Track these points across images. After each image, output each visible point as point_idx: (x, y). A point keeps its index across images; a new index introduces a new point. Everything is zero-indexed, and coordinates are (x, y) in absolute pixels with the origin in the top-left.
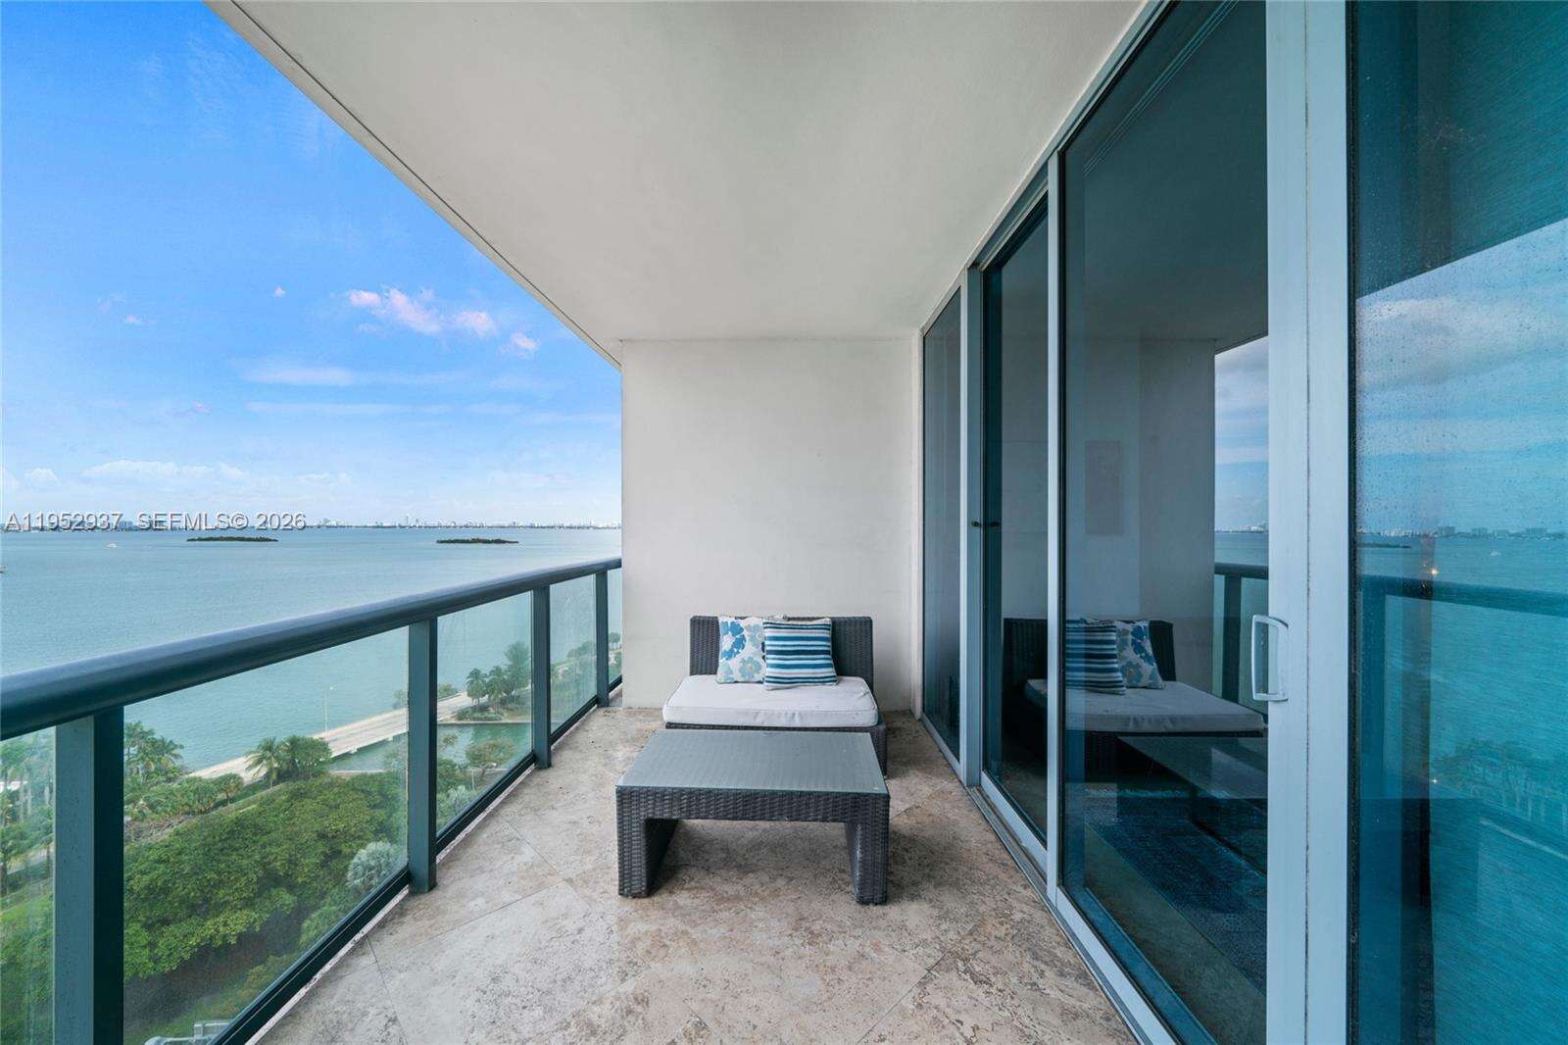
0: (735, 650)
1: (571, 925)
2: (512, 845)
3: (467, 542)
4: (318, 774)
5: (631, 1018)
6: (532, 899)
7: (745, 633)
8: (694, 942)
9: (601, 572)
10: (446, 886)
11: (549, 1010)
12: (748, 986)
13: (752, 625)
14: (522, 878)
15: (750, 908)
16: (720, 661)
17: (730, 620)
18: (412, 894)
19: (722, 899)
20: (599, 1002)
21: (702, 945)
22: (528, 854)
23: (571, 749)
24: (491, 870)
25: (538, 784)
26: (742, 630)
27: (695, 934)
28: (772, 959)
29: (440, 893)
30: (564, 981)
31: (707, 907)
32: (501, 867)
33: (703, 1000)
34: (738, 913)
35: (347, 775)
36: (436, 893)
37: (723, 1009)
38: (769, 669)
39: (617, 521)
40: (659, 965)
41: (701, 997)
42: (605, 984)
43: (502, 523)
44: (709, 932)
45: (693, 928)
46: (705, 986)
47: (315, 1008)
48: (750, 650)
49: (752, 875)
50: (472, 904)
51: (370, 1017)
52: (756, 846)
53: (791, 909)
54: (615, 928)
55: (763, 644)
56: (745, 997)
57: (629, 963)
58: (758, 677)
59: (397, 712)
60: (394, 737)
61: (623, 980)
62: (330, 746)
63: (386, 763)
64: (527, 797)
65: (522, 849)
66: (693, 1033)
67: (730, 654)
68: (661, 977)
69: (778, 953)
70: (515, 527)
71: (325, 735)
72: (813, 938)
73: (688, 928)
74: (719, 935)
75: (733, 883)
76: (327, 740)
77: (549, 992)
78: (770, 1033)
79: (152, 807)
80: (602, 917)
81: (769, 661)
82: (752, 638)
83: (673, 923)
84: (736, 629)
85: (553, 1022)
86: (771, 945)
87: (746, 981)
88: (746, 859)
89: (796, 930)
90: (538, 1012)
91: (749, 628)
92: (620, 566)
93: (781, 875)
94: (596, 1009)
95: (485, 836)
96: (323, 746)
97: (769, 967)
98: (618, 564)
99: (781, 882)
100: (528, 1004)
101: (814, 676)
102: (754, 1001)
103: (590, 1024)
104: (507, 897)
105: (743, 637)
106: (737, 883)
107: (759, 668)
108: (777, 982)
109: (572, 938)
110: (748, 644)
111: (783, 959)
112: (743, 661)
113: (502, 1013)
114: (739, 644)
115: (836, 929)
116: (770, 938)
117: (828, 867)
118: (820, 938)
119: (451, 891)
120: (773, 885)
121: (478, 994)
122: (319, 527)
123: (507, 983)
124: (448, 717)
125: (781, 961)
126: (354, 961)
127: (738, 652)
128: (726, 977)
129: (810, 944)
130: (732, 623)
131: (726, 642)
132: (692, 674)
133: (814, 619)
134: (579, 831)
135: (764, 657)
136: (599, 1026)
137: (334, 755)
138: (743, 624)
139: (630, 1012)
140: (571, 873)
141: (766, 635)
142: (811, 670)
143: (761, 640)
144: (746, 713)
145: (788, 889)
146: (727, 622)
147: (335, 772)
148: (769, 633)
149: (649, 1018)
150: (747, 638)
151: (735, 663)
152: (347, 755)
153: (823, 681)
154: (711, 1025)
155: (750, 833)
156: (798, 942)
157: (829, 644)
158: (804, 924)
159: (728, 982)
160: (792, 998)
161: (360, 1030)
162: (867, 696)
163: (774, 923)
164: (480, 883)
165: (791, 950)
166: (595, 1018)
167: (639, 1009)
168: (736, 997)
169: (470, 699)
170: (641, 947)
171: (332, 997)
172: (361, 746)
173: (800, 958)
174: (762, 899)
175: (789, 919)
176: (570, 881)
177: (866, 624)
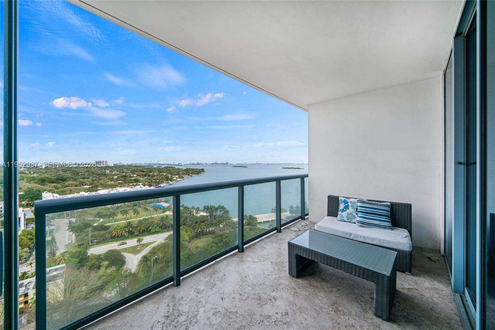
0: (345, 210)
1: (267, 273)
2: (263, 248)
3: (290, 168)
4: (255, 226)
5: (270, 301)
6: (262, 263)
7: (349, 204)
8: (297, 293)
9: (303, 178)
10: (245, 253)
11: (253, 289)
12: (306, 312)
13: (352, 201)
14: (262, 257)
15: (319, 292)
16: (339, 213)
17: (343, 199)
18: (239, 251)
19: (311, 285)
20: (265, 294)
21: (298, 294)
22: (265, 252)
23: (288, 229)
24: (256, 253)
25: (276, 236)
26: (348, 202)
27: (298, 290)
28: (318, 309)
29: (244, 253)
30: (259, 285)
31: (305, 285)
32: (258, 253)
33: (291, 308)
34: (314, 291)
35: (261, 228)
36: (243, 253)
37: (295, 313)
38: (358, 218)
39: (307, 163)
40: (284, 293)
41: (291, 307)
42: (268, 290)
43: (299, 163)
44: (302, 292)
45: (298, 289)
46: (293, 305)
47: (214, 266)
48: (350, 210)
49: (325, 283)
50: (249, 258)
51: (222, 272)
52: (332, 275)
53: (334, 298)
54: (277, 278)
55: (357, 209)
56: (303, 314)
57: (276, 288)
58: (354, 221)
59: (272, 214)
60: (272, 220)
61: (273, 292)
62: (257, 219)
63: (269, 227)
64: (271, 238)
65: (264, 250)
66: (284, 314)
67: (343, 211)
68: (283, 296)
69: (321, 308)
70: (303, 164)
71: (257, 216)
72: (337, 311)
73: (297, 288)
74: (305, 294)
75: (318, 282)
76: (257, 217)
77: (255, 285)
78: (306, 328)
79: (226, 224)
80: (275, 274)
81: (359, 215)
82: (352, 206)
83: (293, 285)
84: (346, 202)
85: (253, 292)
86: (321, 305)
87: (306, 310)
88: (326, 278)
89: (332, 306)
90: (251, 288)
91: (351, 202)
92: (308, 177)
93: (336, 287)
94: (263, 295)
95: (258, 244)
96: (256, 219)
97: (316, 311)
98: (307, 176)
99: (335, 289)
100: (250, 286)
101: (380, 224)
102: (306, 317)
103: (260, 297)
104: (256, 260)
105: (348, 205)
106: (319, 283)
107: (354, 218)
108: (316, 316)
109: (266, 276)
110: (350, 208)
111: (322, 311)
112: (348, 214)
113: (244, 284)
114: (347, 207)
115: (348, 313)
116: (321, 303)
117: (356, 293)
118: (339, 312)
119: (246, 254)
120: (331, 289)
121: (241, 278)
122: (256, 164)
123: (248, 279)
124: (285, 218)
125: (321, 311)
126: (223, 261)
127: (346, 210)
128: (301, 306)
129: (334, 312)
130: (344, 200)
131: (342, 206)
132: (328, 216)
133: (383, 202)
134: (280, 251)
135: (357, 214)
136: (262, 299)
137: (258, 222)
138: (348, 200)
139: (270, 300)
140: (273, 260)
141: (359, 205)
142: (378, 222)
143: (356, 207)
144: (346, 233)
145: (336, 293)
146: (342, 199)
147: (259, 226)
148: (359, 204)
149: (274, 304)
150: (350, 206)
151: (344, 214)
152: (261, 223)
153: (384, 227)
154: (290, 315)
155: (332, 271)
156: (330, 309)
157: (389, 213)
158: (336, 305)
159: (301, 308)
160: (319, 323)
161: (219, 274)
162: (407, 238)
163: (325, 300)
164: (252, 254)
165: (326, 310)
166: (262, 297)
167: (273, 300)
168: (301, 313)
169: (290, 214)
170: (281, 286)
171: (217, 266)
172: (264, 221)
173: (328, 314)
174: (325, 291)
175: (331, 301)
176: (272, 262)
177: (409, 207)
